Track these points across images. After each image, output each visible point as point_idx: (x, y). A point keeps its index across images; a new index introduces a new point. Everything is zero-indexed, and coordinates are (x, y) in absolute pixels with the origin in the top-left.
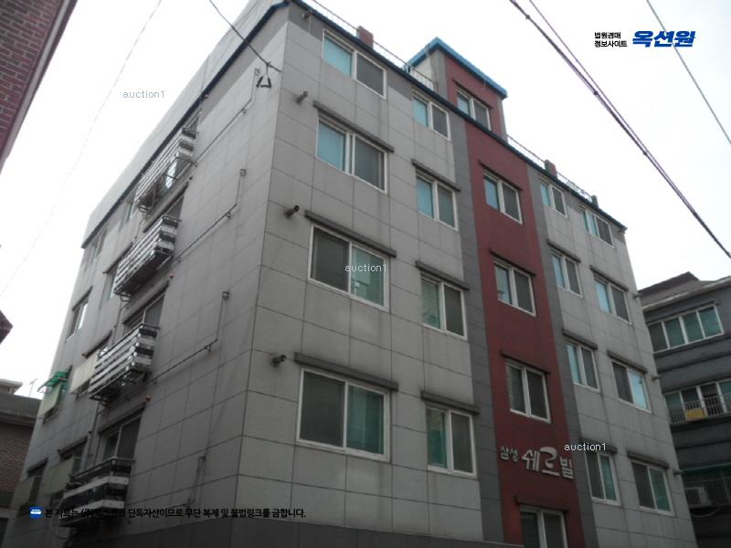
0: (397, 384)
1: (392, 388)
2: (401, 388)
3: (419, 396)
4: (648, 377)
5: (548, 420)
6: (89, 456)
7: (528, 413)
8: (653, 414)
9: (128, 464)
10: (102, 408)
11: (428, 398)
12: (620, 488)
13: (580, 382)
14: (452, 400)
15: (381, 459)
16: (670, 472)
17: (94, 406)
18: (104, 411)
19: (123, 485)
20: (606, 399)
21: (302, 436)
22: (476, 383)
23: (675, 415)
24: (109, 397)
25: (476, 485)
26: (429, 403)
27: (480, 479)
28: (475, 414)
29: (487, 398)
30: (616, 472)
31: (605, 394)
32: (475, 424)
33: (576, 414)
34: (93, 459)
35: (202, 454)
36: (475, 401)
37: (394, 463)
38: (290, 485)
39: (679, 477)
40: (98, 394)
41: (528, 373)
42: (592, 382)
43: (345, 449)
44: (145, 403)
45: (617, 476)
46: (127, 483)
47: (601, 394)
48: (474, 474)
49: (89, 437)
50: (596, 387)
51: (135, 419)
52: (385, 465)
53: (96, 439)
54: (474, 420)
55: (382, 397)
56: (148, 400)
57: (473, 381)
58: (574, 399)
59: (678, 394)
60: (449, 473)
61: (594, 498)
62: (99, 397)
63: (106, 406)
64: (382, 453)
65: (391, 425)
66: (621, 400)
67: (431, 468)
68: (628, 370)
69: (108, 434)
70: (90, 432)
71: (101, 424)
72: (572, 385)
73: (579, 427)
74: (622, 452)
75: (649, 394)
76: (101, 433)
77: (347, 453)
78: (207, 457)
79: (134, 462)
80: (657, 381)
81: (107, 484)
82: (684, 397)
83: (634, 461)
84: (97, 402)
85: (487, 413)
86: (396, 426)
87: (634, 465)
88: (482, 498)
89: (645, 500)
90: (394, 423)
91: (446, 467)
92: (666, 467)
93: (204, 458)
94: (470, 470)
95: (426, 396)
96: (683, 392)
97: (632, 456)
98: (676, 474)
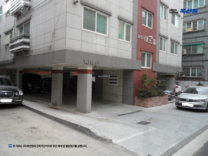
0: (111, 14)
1: (110, 15)
2: (112, 15)
3: (117, 18)
4: (180, 18)
5: (152, 28)
6: (15, 34)
7: (147, 26)
8: (179, 29)
9: (28, 36)
10: (16, 19)
11: (120, 19)
12: (167, 48)
13: (162, 18)
14: (127, 20)
15: (106, 36)
16: (180, 45)
17: (13, 18)
18: (17, 20)
19: (28, 42)
20: (168, 23)
21: (84, 28)
22: (134, 15)
23: (184, 30)
24: (17, 15)
25: (131, 45)
26: (120, 20)
27: (132, 43)
28: (133, 25)
29: (136, 20)
30: (167, 44)
31: (168, 22)
32: (132, 28)
33: (159, 27)
34: (16, 34)
35: (53, 32)
36: (133, 21)
37: (109, 37)
38: (81, 42)
39: (182, 46)
40: (14, 14)
41: (148, 13)
42: (165, 18)
43: (96, 32)
44: (31, 17)
45: (167, 45)
46: (29, 41)
47: (167, 22)
48: (131, 42)
49: (14, 28)
50: (166, 20)
51: (28, 22)
52: (107, 38)
53: (16, 28)
54: (132, 27)
55: (107, 17)
56: (32, 16)
57: (133, 15)
58: (159, 22)
59: (186, 24)
60: (124, 41)
61: (160, 50)
62: (14, 15)
63: (17, 18)
64: (106, 34)
65: (109, 26)
66: (172, 24)
67: (119, 39)
68: (175, 15)
69: (20, 27)
70: (13, 27)
71: (17, 24)
72: (160, 18)
73: (159, 31)
74: (169, 39)
75: (179, 23)
76: (17, 27)
77: (97, 34)
78: (55, 33)
79: (30, 35)
80: (182, 19)
81: (23, 41)
82: (187, 25)
83: (172, 41)
84: (14, 17)
85: (136, 24)
86: (111, 27)
87: (171, 42)
88: (132, 48)
89: (172, 52)
90: (110, 26)
91: (123, 39)
92: (179, 44)
93: (54, 33)
94: (130, 41)
95: (119, 18)
96: (187, 24)
97: (171, 40)
98: (181, 45)
